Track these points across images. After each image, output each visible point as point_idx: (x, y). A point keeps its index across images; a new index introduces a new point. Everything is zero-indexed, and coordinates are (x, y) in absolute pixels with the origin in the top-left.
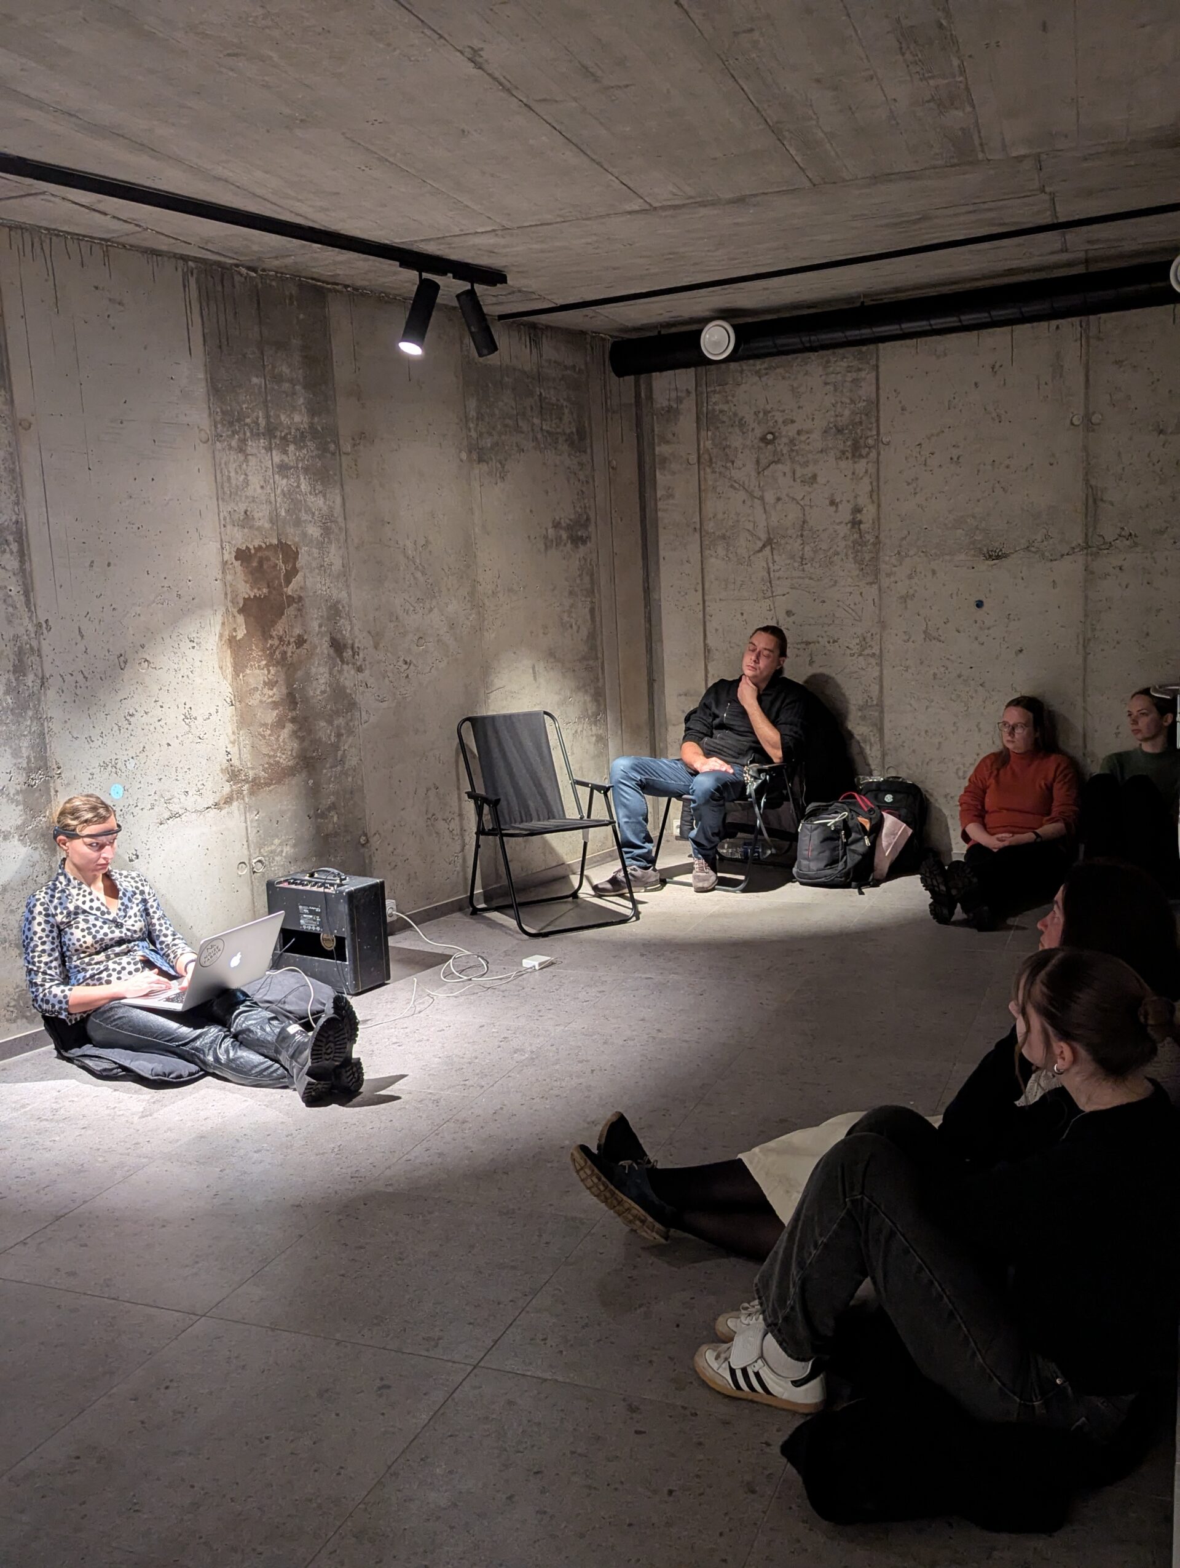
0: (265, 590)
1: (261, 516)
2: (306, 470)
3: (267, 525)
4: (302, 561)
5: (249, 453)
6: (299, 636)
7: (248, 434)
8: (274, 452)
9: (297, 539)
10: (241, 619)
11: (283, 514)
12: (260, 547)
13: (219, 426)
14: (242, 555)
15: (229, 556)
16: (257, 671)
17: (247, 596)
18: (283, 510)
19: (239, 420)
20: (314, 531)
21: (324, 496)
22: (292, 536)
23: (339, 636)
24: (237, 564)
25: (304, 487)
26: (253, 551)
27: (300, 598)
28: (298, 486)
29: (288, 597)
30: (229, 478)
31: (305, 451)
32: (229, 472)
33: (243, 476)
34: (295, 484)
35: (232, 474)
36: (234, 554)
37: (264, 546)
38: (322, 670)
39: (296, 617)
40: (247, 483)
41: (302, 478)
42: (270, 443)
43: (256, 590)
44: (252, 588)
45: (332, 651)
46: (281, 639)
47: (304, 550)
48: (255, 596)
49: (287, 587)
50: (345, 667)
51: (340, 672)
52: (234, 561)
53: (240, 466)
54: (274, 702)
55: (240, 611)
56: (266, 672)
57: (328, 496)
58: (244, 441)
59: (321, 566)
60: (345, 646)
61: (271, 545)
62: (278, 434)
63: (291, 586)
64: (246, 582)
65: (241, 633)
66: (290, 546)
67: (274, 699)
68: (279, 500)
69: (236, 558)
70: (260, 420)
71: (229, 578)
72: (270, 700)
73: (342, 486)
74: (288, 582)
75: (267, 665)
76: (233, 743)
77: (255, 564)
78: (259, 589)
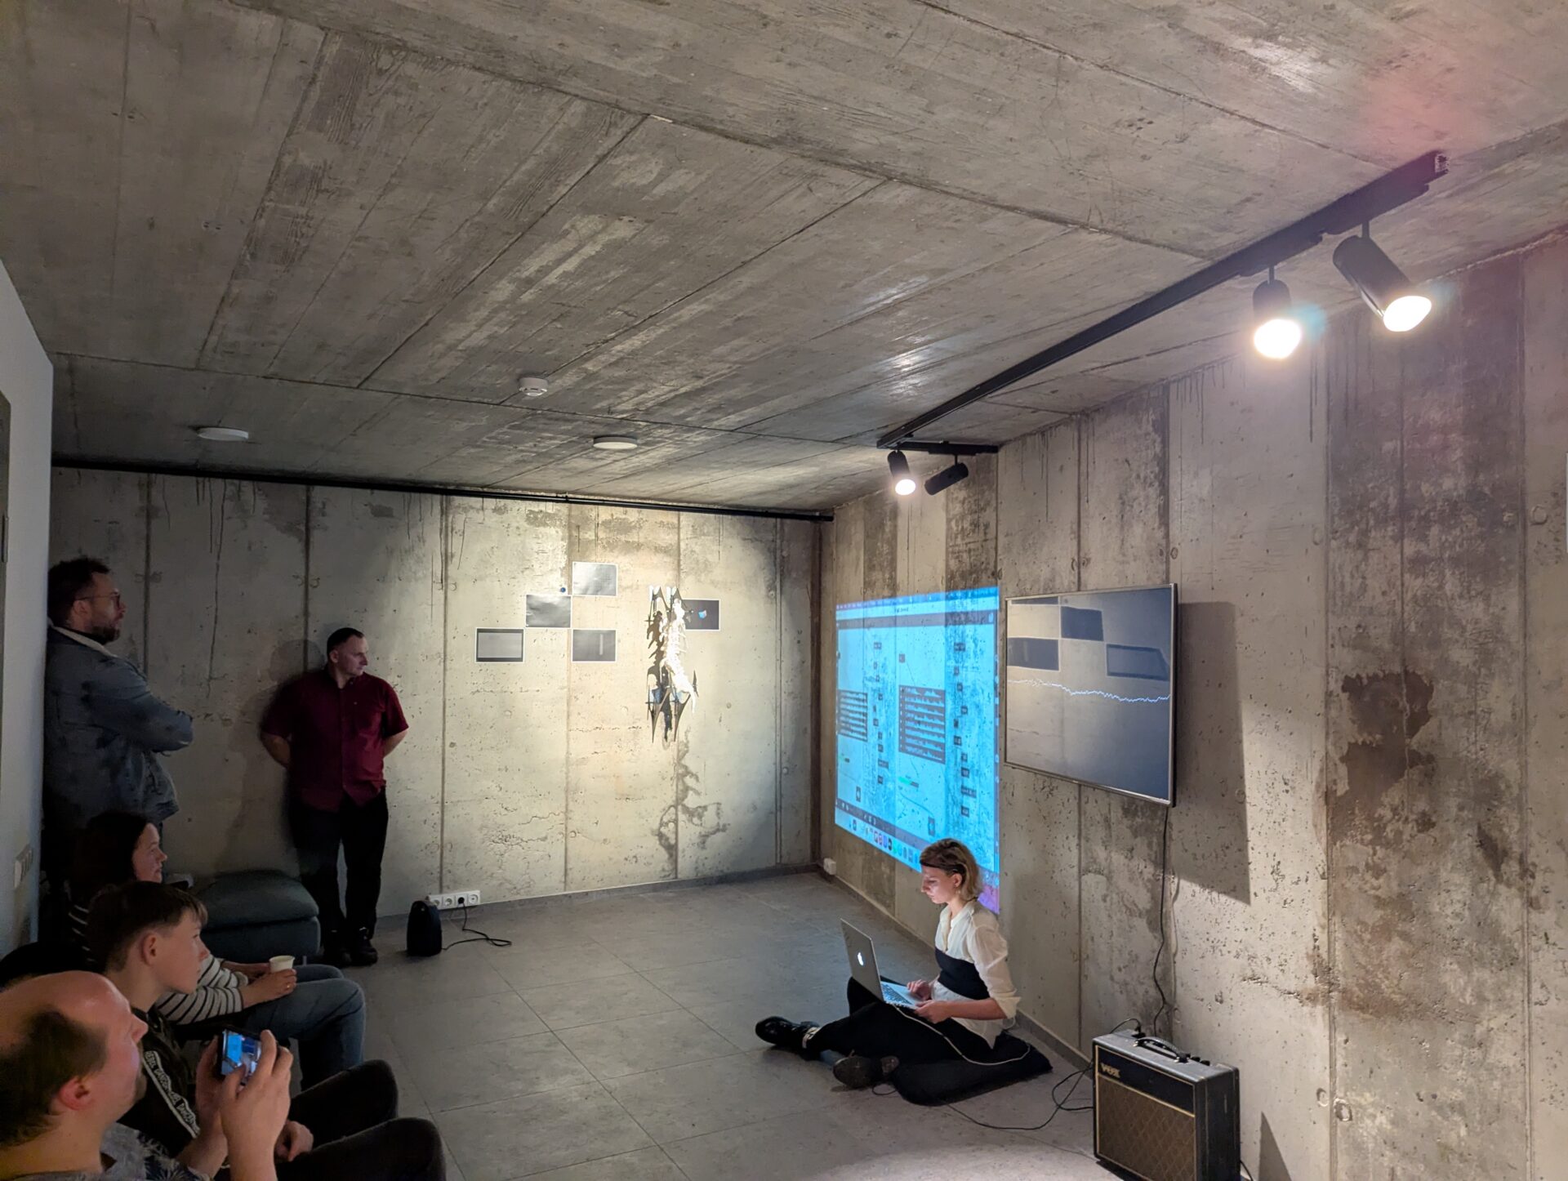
0: (1378, 736)
1: (1381, 635)
2: (1456, 562)
3: (1387, 646)
4: (1437, 702)
5: (1370, 546)
6: (1424, 814)
7: (1372, 522)
8: (1406, 541)
9: (1432, 667)
10: (1343, 770)
11: (1413, 628)
12: (1376, 676)
13: (1336, 519)
14: (1352, 686)
15: (1335, 686)
16: (1359, 845)
17: (1353, 741)
18: (1413, 623)
19: (1360, 508)
20: (1462, 656)
21: (1487, 599)
22: (1425, 661)
23: (1495, 834)
24: (1344, 696)
25: (1451, 586)
26: (1365, 681)
27: (1430, 759)
28: (1441, 587)
29: (1413, 753)
30: (1342, 584)
31: (1457, 532)
32: (1343, 577)
33: (1360, 580)
34: (1436, 584)
35: (1347, 579)
36: (1340, 684)
37: (1381, 675)
38: (1457, 878)
39: (1421, 784)
40: (1364, 588)
41: (1448, 573)
42: (1402, 531)
43: (1365, 735)
44: (1360, 731)
45: (1479, 854)
46: (1394, 810)
47: (1441, 686)
48: (1364, 742)
49: (1412, 734)
50: (1502, 888)
51: (1493, 894)
52: (1340, 691)
53: (1357, 567)
54: (1377, 897)
55: (1342, 759)
56: (1371, 852)
57: (1493, 598)
58: (1365, 533)
59: (1471, 713)
60: (1505, 853)
61: (1391, 674)
62: (1416, 513)
63: (1417, 736)
64: (1354, 722)
65: (1342, 788)
66: (1419, 677)
67: (1378, 893)
68: (1407, 608)
69: (1344, 689)
70: (1391, 499)
71: (1333, 713)
72: (1372, 892)
73: (1523, 581)
74: (1413, 729)
75: (1371, 842)
76: (1323, 927)
77: (1367, 699)
78: (1370, 734)
